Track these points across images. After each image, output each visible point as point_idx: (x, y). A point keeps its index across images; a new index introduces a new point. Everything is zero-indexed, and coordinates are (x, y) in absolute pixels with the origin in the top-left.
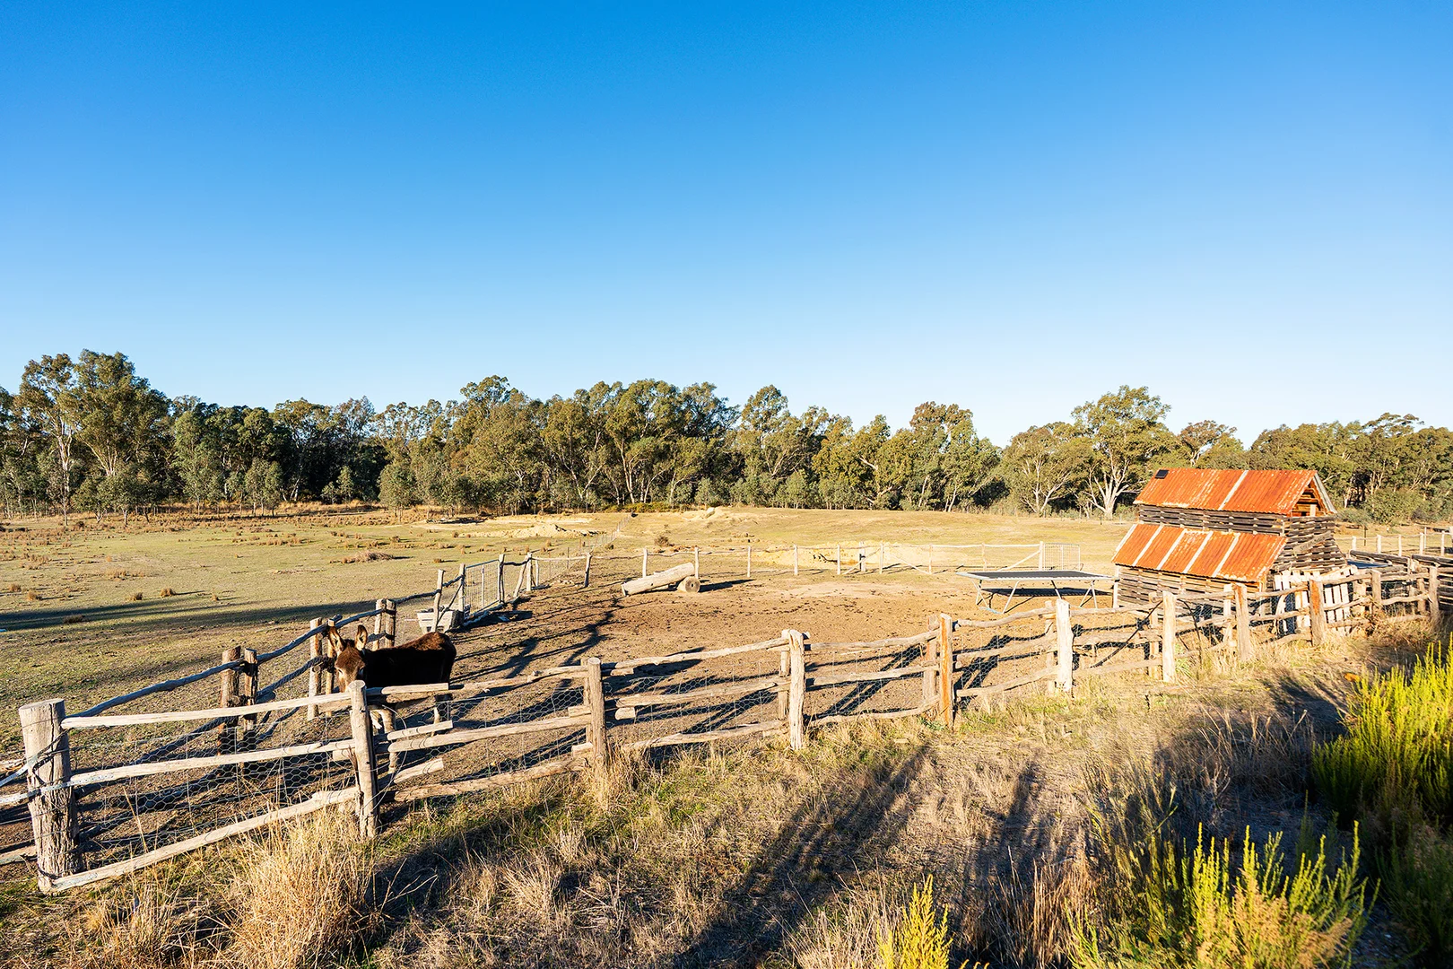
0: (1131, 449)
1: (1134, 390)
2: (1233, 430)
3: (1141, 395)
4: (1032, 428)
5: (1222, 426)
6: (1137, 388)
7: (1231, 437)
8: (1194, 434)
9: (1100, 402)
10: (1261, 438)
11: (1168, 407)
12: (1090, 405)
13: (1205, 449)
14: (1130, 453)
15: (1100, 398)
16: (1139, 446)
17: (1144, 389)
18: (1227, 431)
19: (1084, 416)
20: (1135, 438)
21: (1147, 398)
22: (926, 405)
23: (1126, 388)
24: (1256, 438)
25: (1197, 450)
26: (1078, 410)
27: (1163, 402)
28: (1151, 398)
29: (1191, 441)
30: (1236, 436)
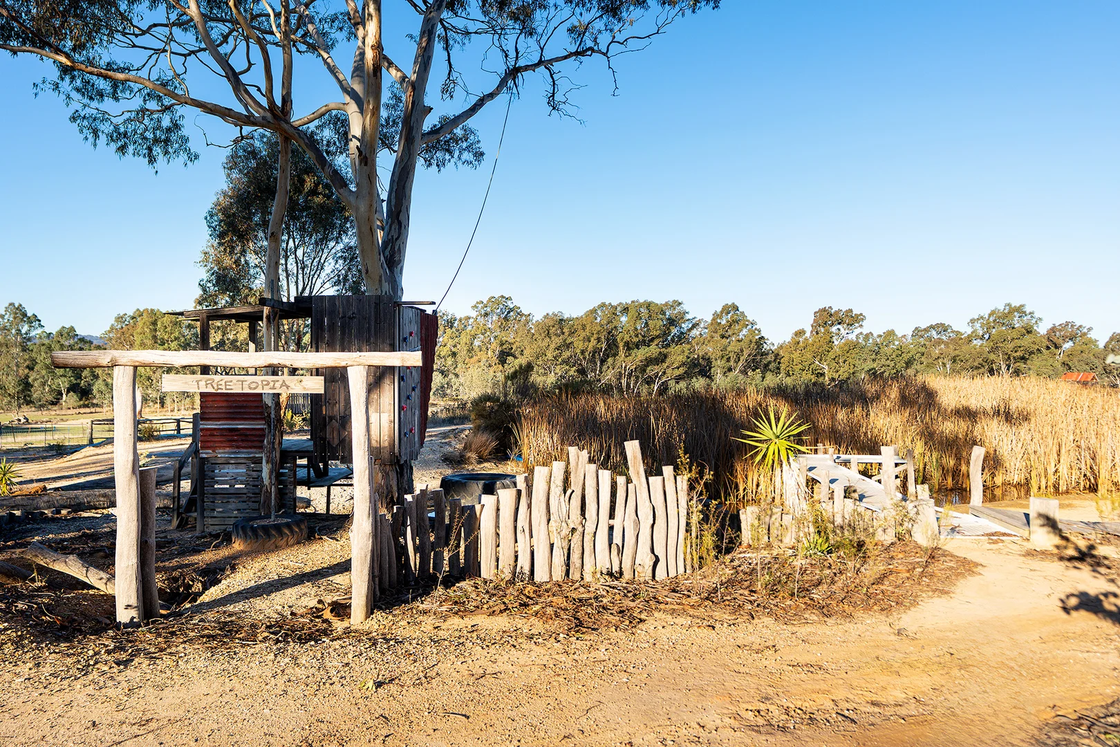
0: (1016, 352)
1: (1015, 307)
2: (1090, 329)
3: (1020, 310)
4: (916, 328)
5: (1080, 326)
6: (1018, 305)
7: (1089, 336)
8: (1058, 333)
9: (990, 316)
10: (1112, 339)
11: (1040, 319)
12: (982, 317)
13: (1068, 345)
14: (1015, 355)
15: (989, 312)
16: (1022, 349)
17: (1023, 306)
18: (1085, 330)
19: (978, 325)
20: (1018, 343)
21: (1025, 312)
22: (824, 310)
23: (1009, 305)
24: (1107, 339)
25: (1061, 347)
26: (973, 321)
27: (1036, 315)
28: (1027, 312)
29: (1055, 340)
30: (1092, 335)
